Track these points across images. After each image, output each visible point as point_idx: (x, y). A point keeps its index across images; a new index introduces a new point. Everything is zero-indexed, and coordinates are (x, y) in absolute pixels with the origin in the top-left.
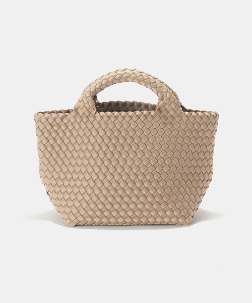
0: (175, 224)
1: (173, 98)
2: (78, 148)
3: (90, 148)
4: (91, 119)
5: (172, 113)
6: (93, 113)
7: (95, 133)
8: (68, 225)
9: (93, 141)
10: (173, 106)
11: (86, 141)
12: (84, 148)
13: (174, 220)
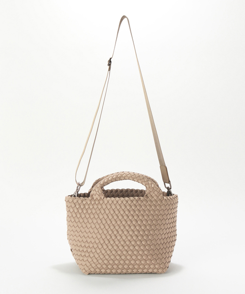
0: (156, 273)
1: (156, 187)
2: (90, 221)
3: (99, 222)
4: (101, 202)
5: (155, 198)
6: (102, 198)
7: (103, 212)
8: (84, 274)
9: (101, 217)
10: (156, 193)
11: (96, 216)
12: (95, 221)
13: (155, 271)
